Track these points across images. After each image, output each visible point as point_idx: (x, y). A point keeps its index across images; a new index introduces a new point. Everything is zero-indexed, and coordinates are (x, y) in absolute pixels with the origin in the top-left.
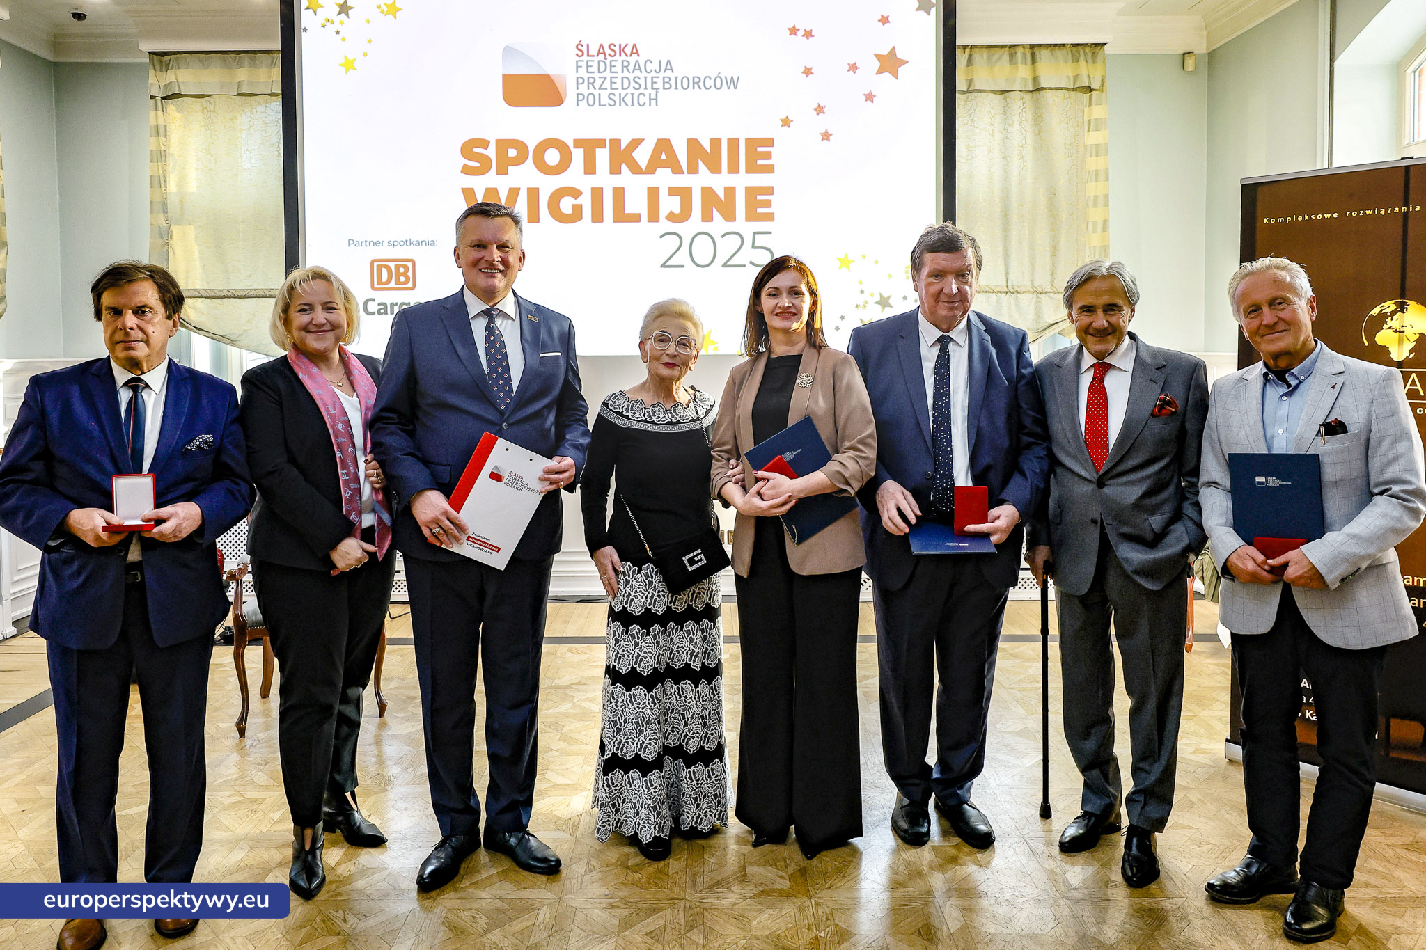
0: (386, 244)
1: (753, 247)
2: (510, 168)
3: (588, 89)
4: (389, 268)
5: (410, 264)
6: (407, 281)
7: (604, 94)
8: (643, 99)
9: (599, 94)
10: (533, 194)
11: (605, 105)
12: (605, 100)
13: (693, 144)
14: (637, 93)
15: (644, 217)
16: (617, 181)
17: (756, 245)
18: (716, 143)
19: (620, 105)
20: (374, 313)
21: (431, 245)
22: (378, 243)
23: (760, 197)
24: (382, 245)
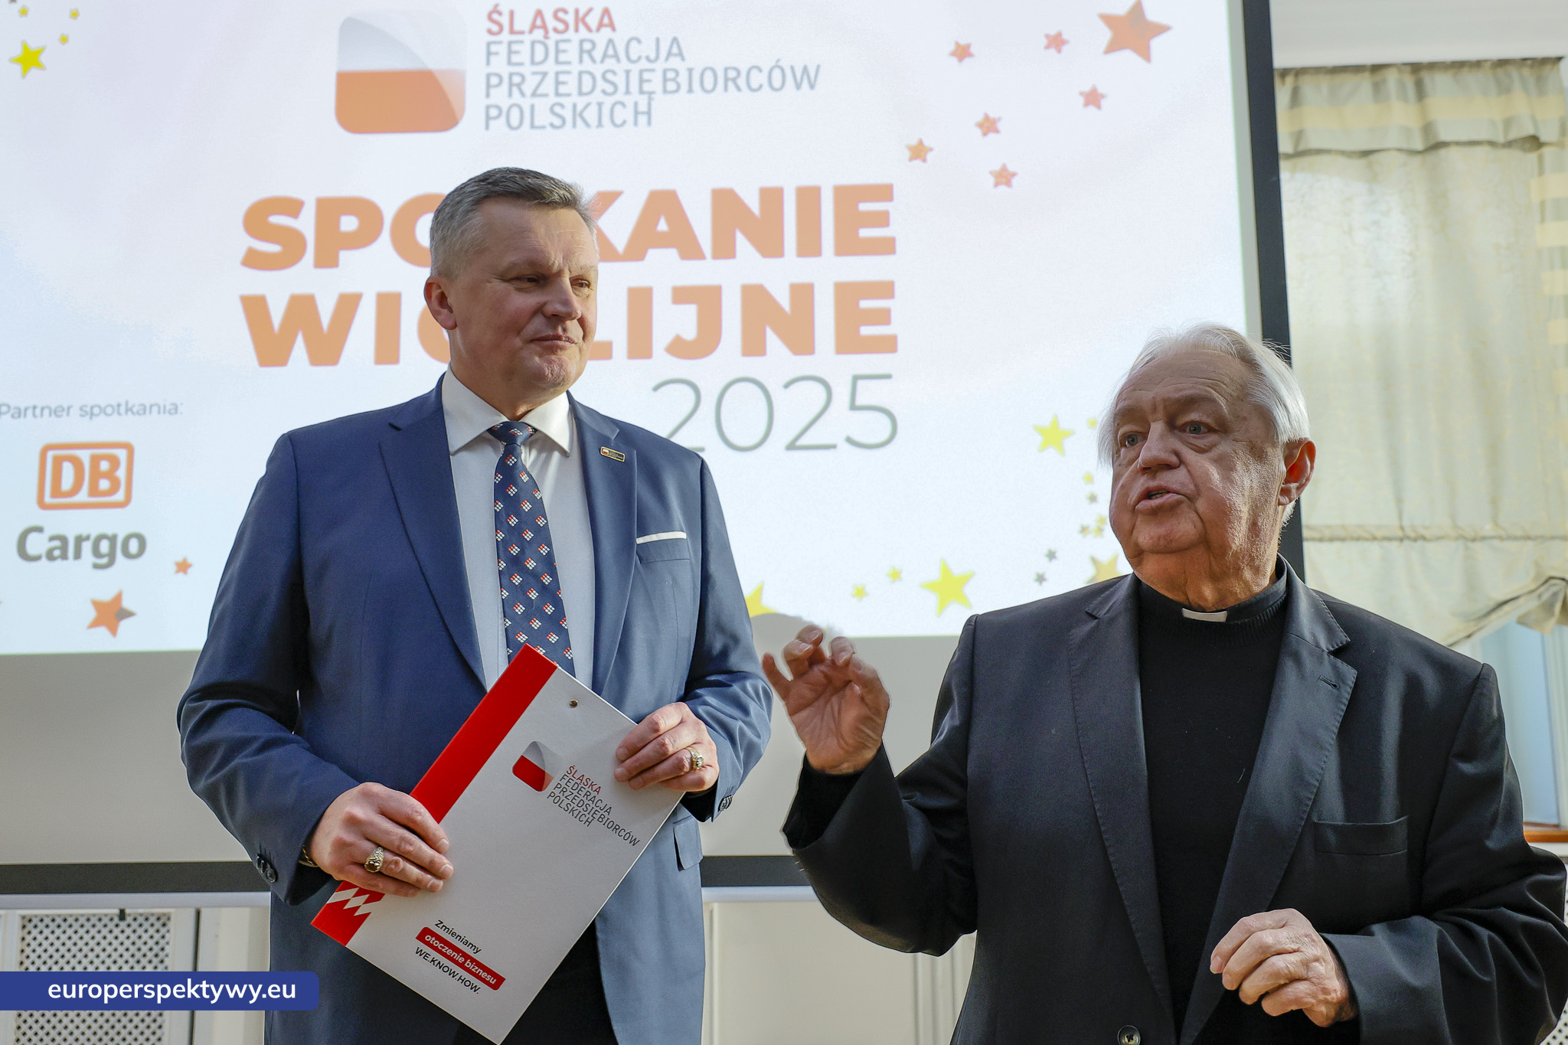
0: (75, 411)
1: (854, 407)
3: (510, 94)
4: (76, 462)
5: (122, 454)
6: (114, 490)
7: (542, 105)
8: (620, 114)
9: (532, 107)
10: (389, 303)
11: (544, 127)
12: (543, 117)
13: (725, 202)
14: (608, 102)
15: (620, 347)
17: (859, 402)
18: (772, 197)
19: (574, 125)
20: (37, 558)
21: (170, 413)
22: (58, 411)
23: (865, 304)
24: (68, 415)
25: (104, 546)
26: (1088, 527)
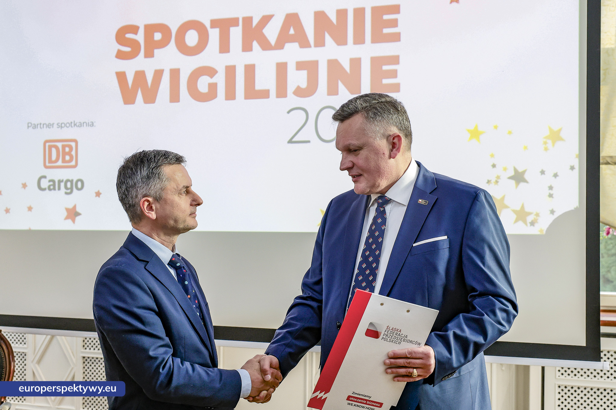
0: (55, 126)
2: (156, 51)
4: (57, 148)
5: (73, 144)
6: (71, 160)
10: (175, 74)
13: (320, 17)
15: (273, 93)
16: (249, 58)
18: (342, 14)
20: (44, 190)
21: (90, 126)
22: (49, 126)
23: (385, 68)
24: (53, 127)
25: (69, 185)
26: (491, 181)
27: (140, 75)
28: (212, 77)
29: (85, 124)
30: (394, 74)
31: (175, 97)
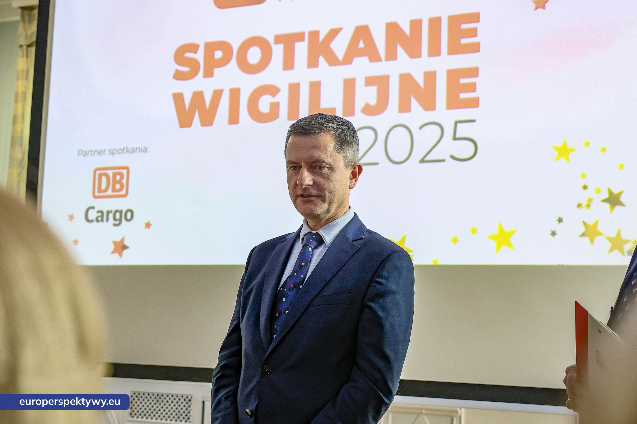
0: (107, 152)
1: (455, 138)
2: (216, 71)
4: (107, 176)
5: (124, 172)
6: (121, 189)
10: (235, 94)
13: (392, 29)
16: (314, 75)
17: (458, 136)
18: (416, 25)
21: (144, 152)
22: (101, 152)
23: (463, 81)
24: (104, 154)
25: (118, 216)
26: (582, 204)
27: (198, 96)
28: (274, 96)
29: (138, 150)
30: (472, 88)
31: (234, 119)
